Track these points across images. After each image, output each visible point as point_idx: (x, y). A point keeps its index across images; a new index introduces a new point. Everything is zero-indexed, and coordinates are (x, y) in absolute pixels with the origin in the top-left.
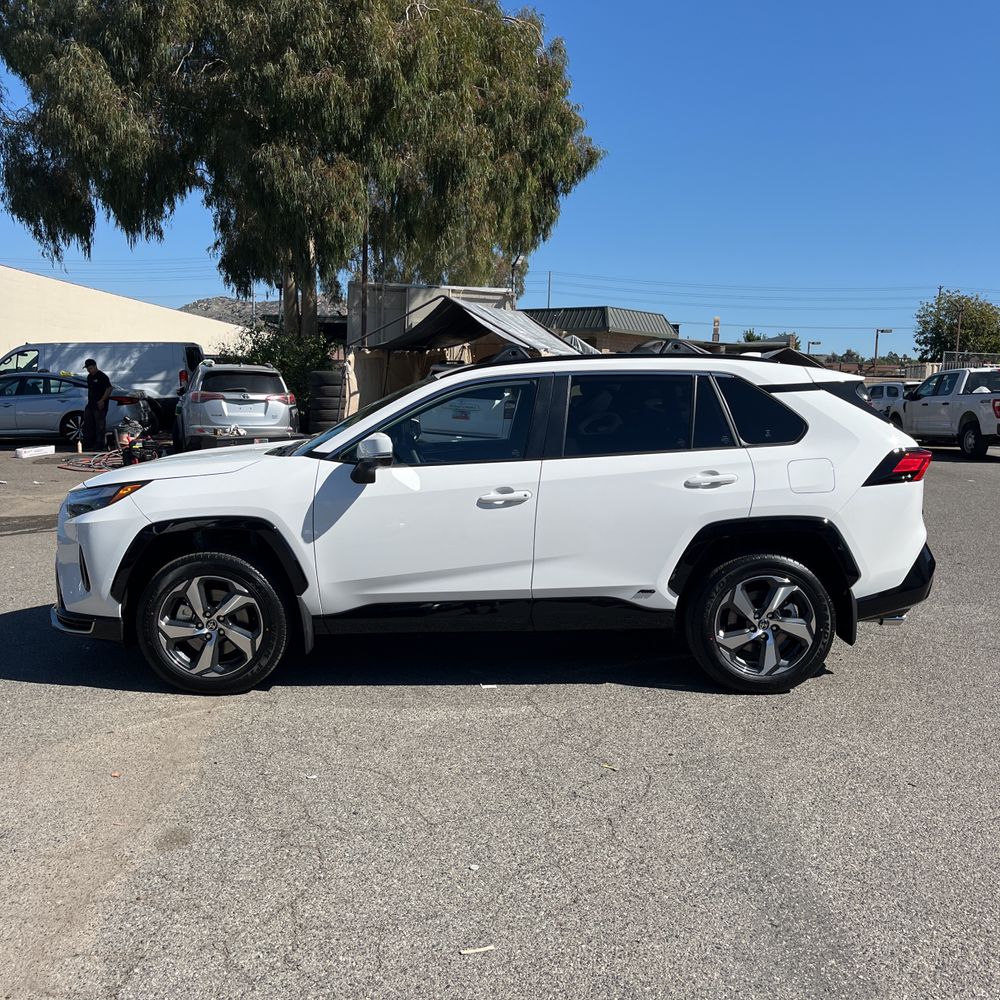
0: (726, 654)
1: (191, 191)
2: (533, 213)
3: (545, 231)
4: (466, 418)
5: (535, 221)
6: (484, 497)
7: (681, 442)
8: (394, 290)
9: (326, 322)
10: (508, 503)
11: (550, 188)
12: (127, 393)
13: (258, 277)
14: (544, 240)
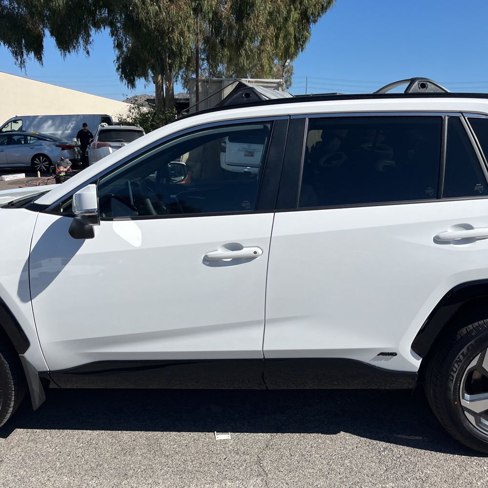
0: (471, 418)
1: (104, 28)
2: (295, 35)
3: (302, 46)
4: (252, 155)
5: (297, 40)
6: (212, 254)
7: (430, 191)
8: (215, 82)
9: (181, 102)
10: (237, 261)
11: (306, 19)
12: (67, 143)
13: (139, 76)
14: (302, 51)
